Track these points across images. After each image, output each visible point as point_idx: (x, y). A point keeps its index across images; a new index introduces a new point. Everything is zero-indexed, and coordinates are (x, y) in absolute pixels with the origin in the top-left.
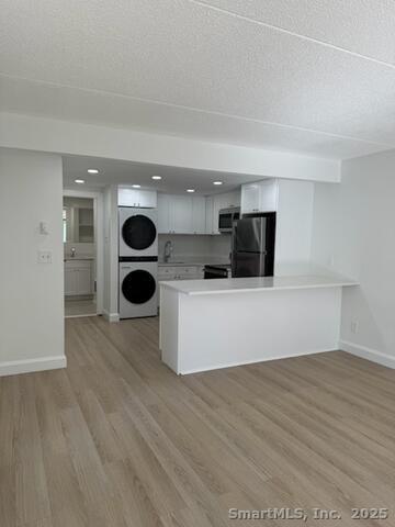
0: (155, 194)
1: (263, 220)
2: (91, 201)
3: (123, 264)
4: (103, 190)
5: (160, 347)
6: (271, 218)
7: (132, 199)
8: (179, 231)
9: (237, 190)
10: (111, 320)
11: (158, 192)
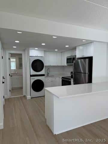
0: (43, 51)
1: (87, 60)
2: (21, 55)
3: (32, 78)
4: (24, 50)
5: (46, 117)
6: (91, 59)
7: (35, 53)
8: (52, 65)
9: (75, 49)
10: (28, 99)
11: (45, 51)
